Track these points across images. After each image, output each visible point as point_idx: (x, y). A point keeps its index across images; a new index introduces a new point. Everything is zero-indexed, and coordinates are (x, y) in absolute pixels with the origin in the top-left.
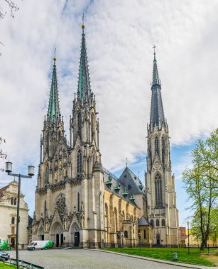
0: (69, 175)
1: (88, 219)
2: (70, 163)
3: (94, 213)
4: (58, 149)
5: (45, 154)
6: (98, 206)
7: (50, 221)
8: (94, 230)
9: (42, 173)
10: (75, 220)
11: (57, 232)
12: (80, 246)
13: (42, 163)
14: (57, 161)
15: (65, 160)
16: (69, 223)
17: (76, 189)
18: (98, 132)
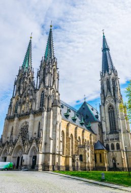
0: (33, 108)
1: (46, 144)
2: (35, 99)
3: (50, 139)
4: (27, 89)
5: (17, 91)
6: (54, 133)
7: (14, 144)
8: (49, 153)
9: (13, 104)
10: (34, 144)
11: (19, 155)
12: (36, 168)
13: (13, 97)
14: (25, 97)
15: (31, 97)
16: (29, 147)
17: (38, 118)
18: (58, 80)
